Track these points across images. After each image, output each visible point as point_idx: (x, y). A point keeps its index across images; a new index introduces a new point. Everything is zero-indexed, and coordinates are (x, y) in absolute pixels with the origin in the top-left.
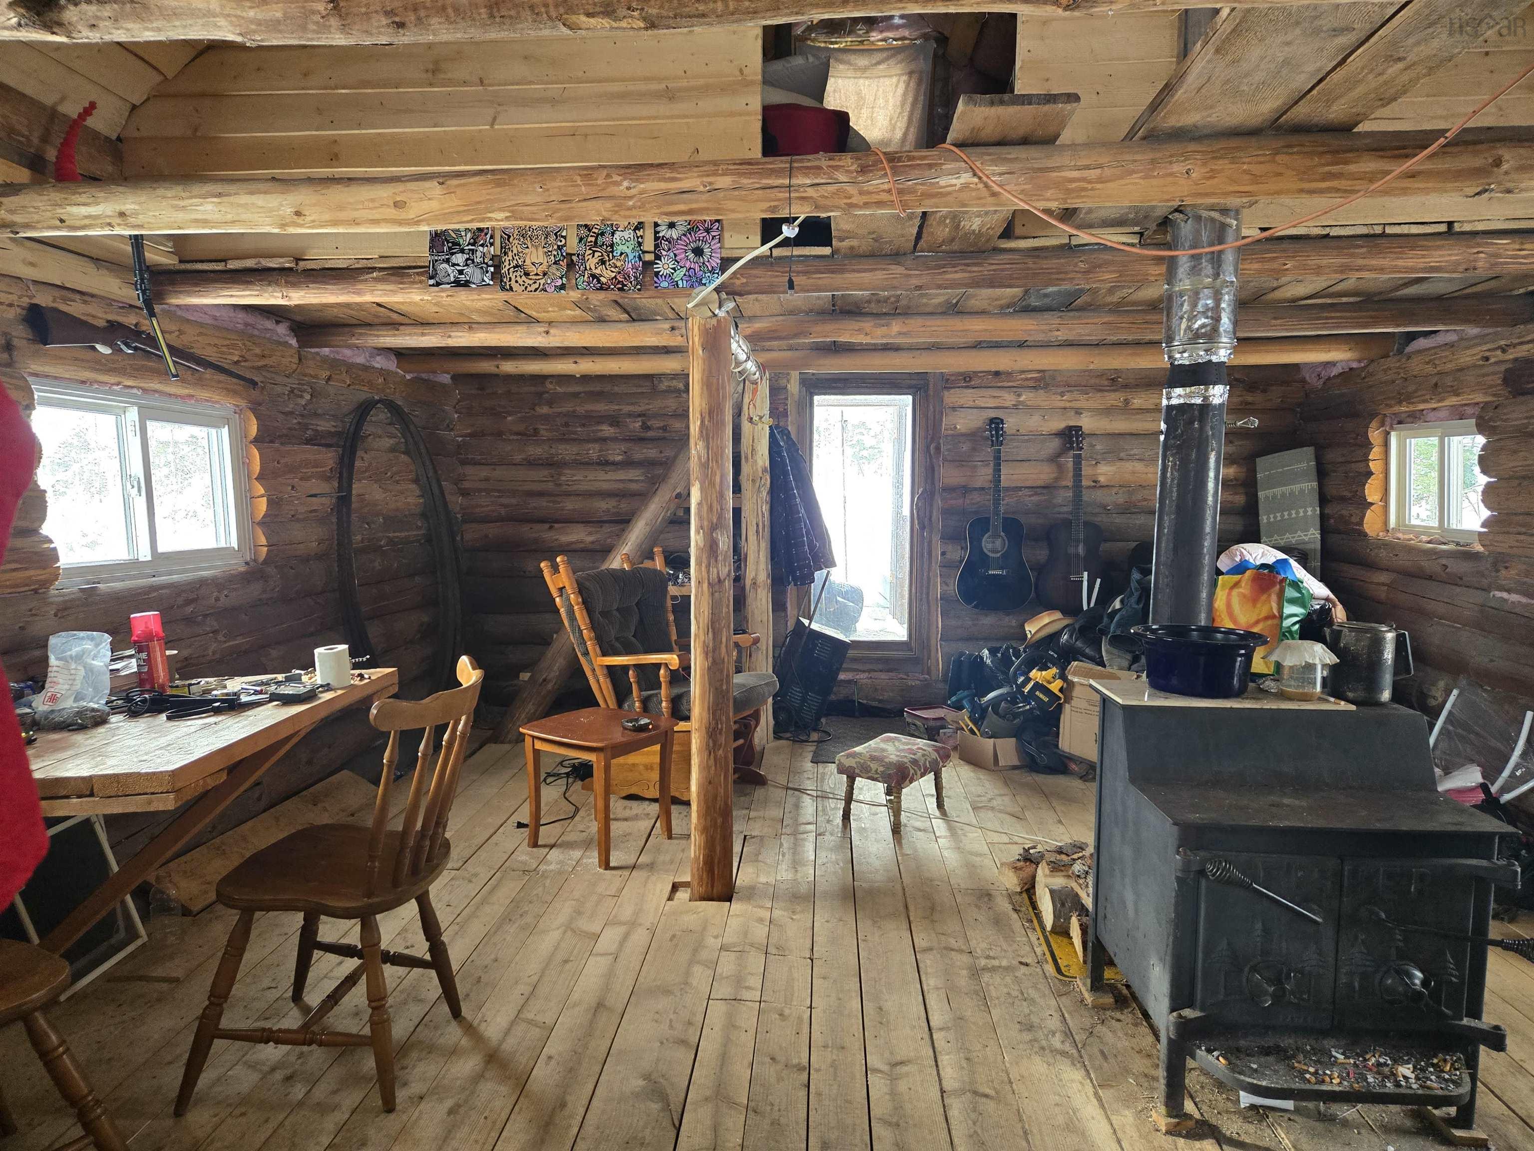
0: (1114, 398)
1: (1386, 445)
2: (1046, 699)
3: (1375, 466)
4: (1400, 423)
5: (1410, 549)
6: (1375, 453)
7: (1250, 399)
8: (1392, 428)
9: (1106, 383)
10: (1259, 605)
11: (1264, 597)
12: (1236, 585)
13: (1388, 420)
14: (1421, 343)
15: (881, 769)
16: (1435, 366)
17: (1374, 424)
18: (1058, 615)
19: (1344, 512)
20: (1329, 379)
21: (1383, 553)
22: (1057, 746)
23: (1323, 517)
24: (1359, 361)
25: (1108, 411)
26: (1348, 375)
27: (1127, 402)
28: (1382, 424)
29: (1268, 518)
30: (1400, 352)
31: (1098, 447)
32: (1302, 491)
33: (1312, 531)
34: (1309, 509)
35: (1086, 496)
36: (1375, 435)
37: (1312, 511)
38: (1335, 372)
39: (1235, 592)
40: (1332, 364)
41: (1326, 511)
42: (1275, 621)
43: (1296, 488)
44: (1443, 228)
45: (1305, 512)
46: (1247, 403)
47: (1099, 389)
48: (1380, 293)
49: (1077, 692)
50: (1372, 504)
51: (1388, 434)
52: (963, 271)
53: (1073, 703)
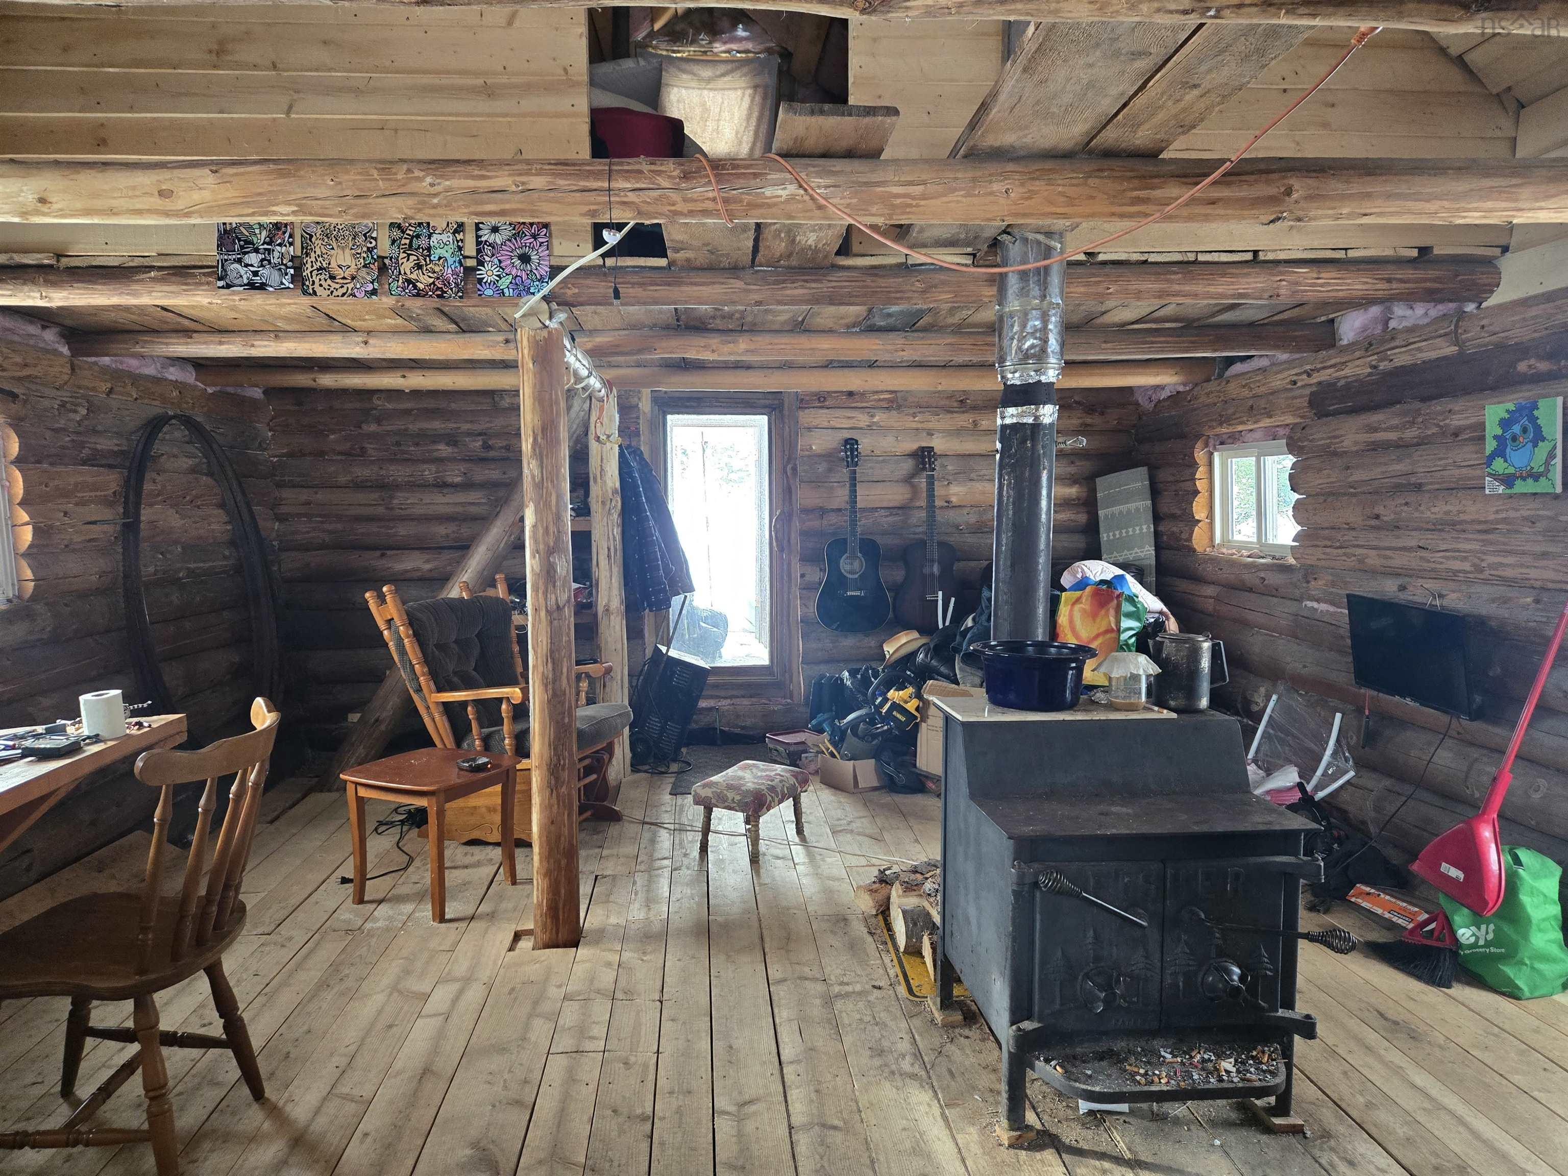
0: (964, 420)
1: (1210, 464)
2: (903, 719)
3: (1201, 485)
4: (1222, 443)
5: (1232, 563)
6: (1201, 473)
7: (1089, 421)
8: (1215, 449)
9: (955, 404)
10: (1098, 620)
11: (1103, 612)
12: (1078, 600)
13: (1211, 442)
14: (1238, 368)
15: (738, 798)
16: (1251, 389)
17: (1199, 445)
18: (915, 634)
19: (1175, 529)
20: (1159, 401)
21: (1209, 568)
22: (915, 766)
23: (1157, 534)
24: (1185, 385)
25: (958, 432)
26: (1176, 398)
27: (975, 423)
28: (1206, 445)
29: (1108, 536)
30: (1221, 376)
31: (950, 468)
32: (1137, 510)
33: (1147, 548)
34: (1144, 527)
35: (940, 516)
36: (1200, 455)
37: (1147, 528)
38: (1164, 395)
39: (1077, 607)
40: (1160, 387)
41: (1161, 528)
42: (1113, 635)
43: (1132, 506)
44: (1249, 256)
45: (1141, 529)
46: (1087, 425)
47: (949, 411)
48: (1199, 319)
49: (932, 711)
50: (1199, 521)
51: (1211, 454)
52: (802, 287)
53: (929, 721)
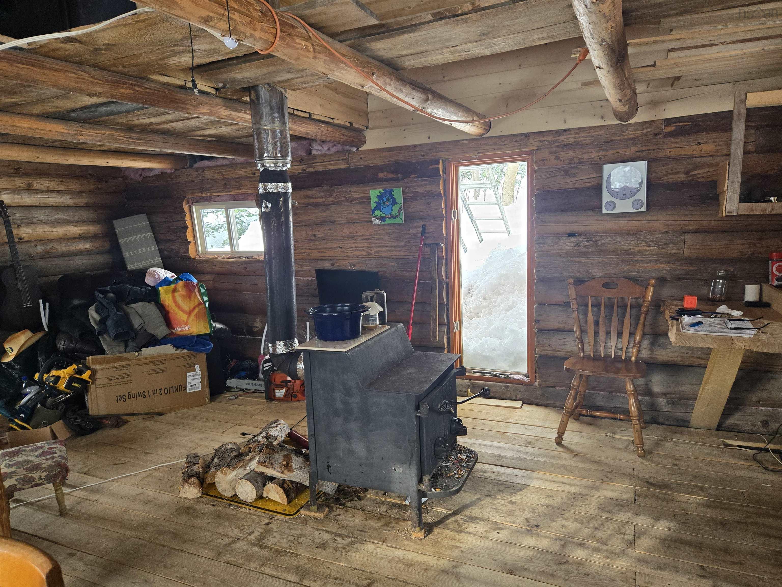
0: (20, 182)
1: (191, 212)
2: (79, 386)
3: (188, 223)
4: (197, 202)
5: (223, 263)
6: (187, 217)
7: (100, 186)
8: (192, 204)
9: (12, 171)
11: (193, 294)
13: (190, 201)
14: (206, 163)
16: (222, 175)
17: (185, 202)
18: (29, 334)
19: (173, 247)
20: (146, 177)
21: (206, 266)
23: (160, 251)
24: (171, 169)
25: (16, 191)
26: (162, 175)
27: (30, 185)
28: (188, 203)
29: (129, 254)
30: (191, 166)
31: (18, 215)
32: (146, 238)
33: (157, 258)
34: (153, 247)
35: (20, 248)
36: (186, 208)
37: (154, 248)
38: (152, 174)
40: (151, 170)
41: (160, 247)
42: (203, 306)
43: (143, 236)
44: (307, 115)
45: (151, 249)
46: (99, 189)
47: (8, 175)
48: (227, 138)
49: (98, 376)
50: (190, 242)
51: (190, 207)
53: (97, 383)
